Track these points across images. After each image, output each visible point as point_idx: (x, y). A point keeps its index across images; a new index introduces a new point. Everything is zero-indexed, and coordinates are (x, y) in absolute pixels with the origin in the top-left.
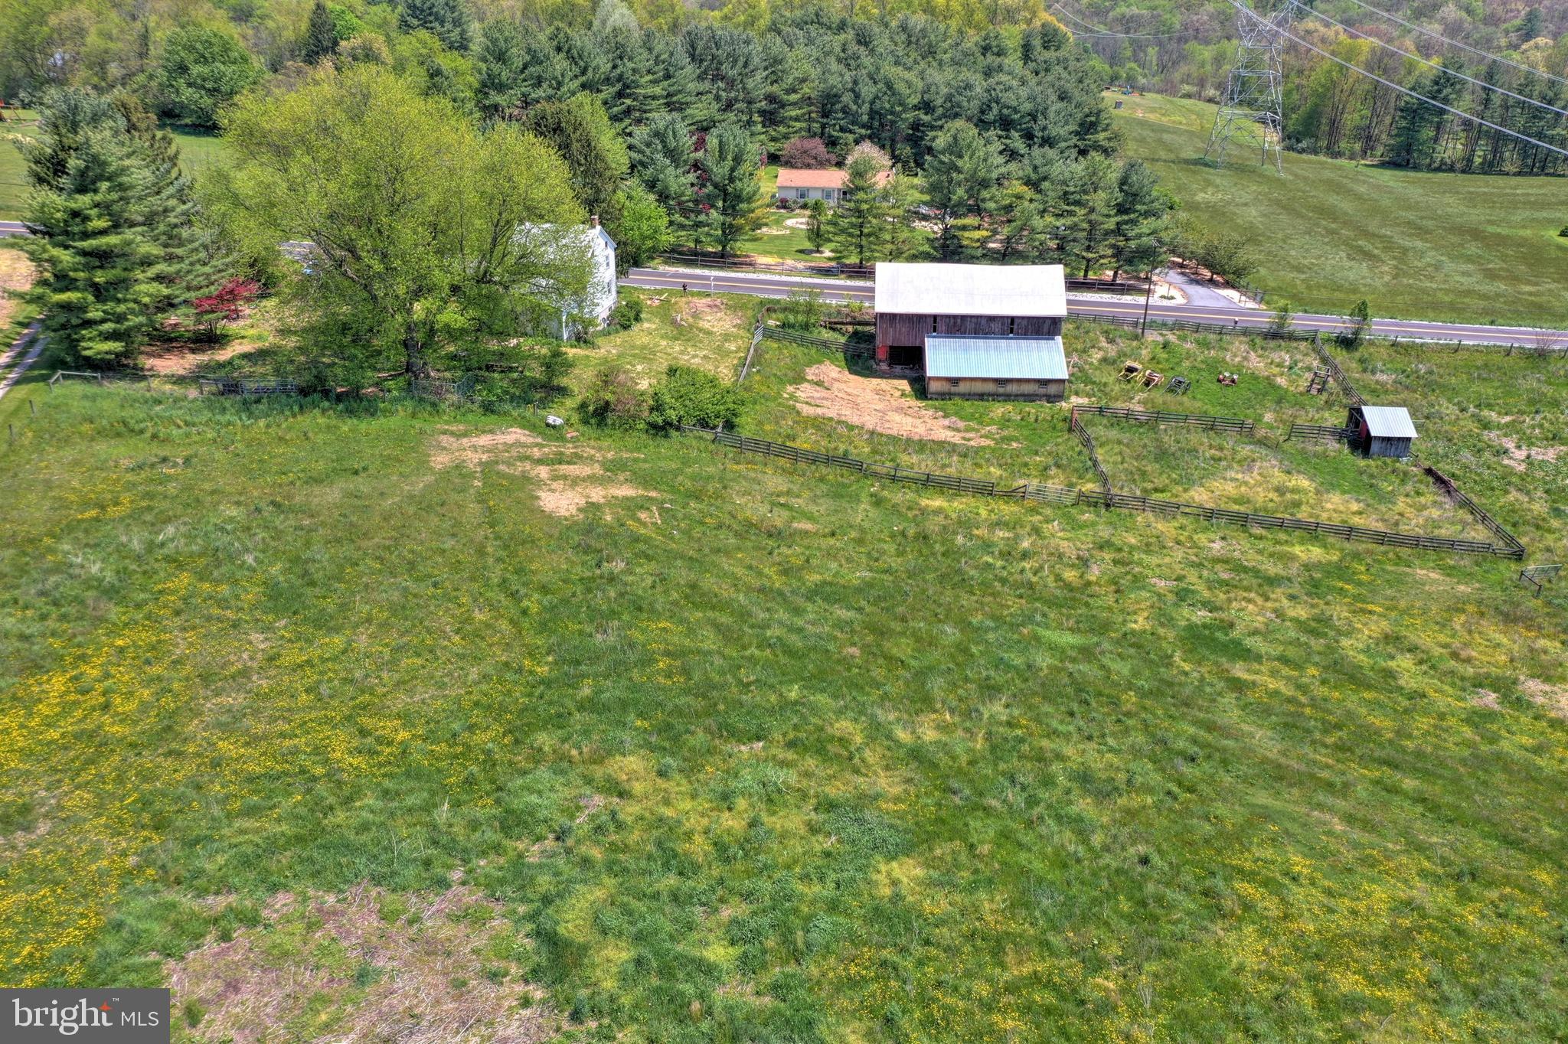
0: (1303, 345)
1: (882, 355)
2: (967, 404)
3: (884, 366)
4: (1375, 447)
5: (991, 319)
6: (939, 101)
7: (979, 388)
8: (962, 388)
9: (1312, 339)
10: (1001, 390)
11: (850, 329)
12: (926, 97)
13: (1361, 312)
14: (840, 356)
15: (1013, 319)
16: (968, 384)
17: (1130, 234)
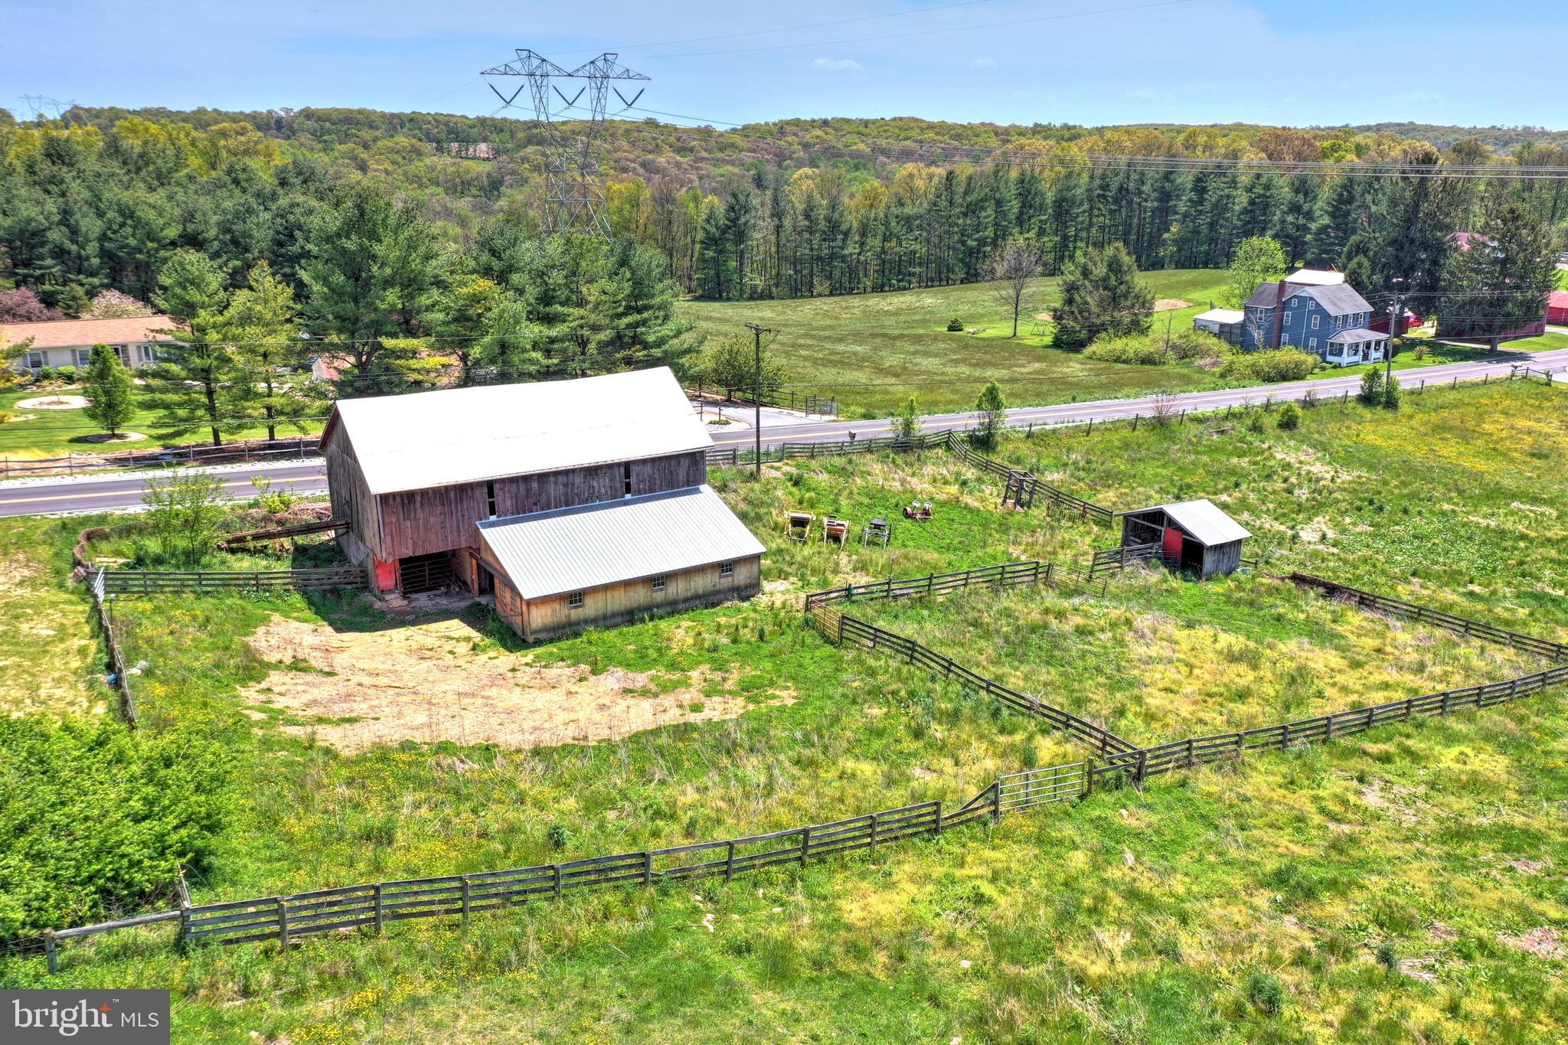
0: (940, 451)
1: (386, 580)
2: (611, 635)
3: (395, 601)
4: (1209, 562)
5: (592, 471)
6: (212, 232)
7: (620, 601)
8: (592, 607)
9: (947, 442)
10: (659, 596)
11: (287, 542)
12: (190, 227)
13: (992, 400)
14: (297, 599)
15: (627, 466)
16: (600, 597)
17: (651, 338)
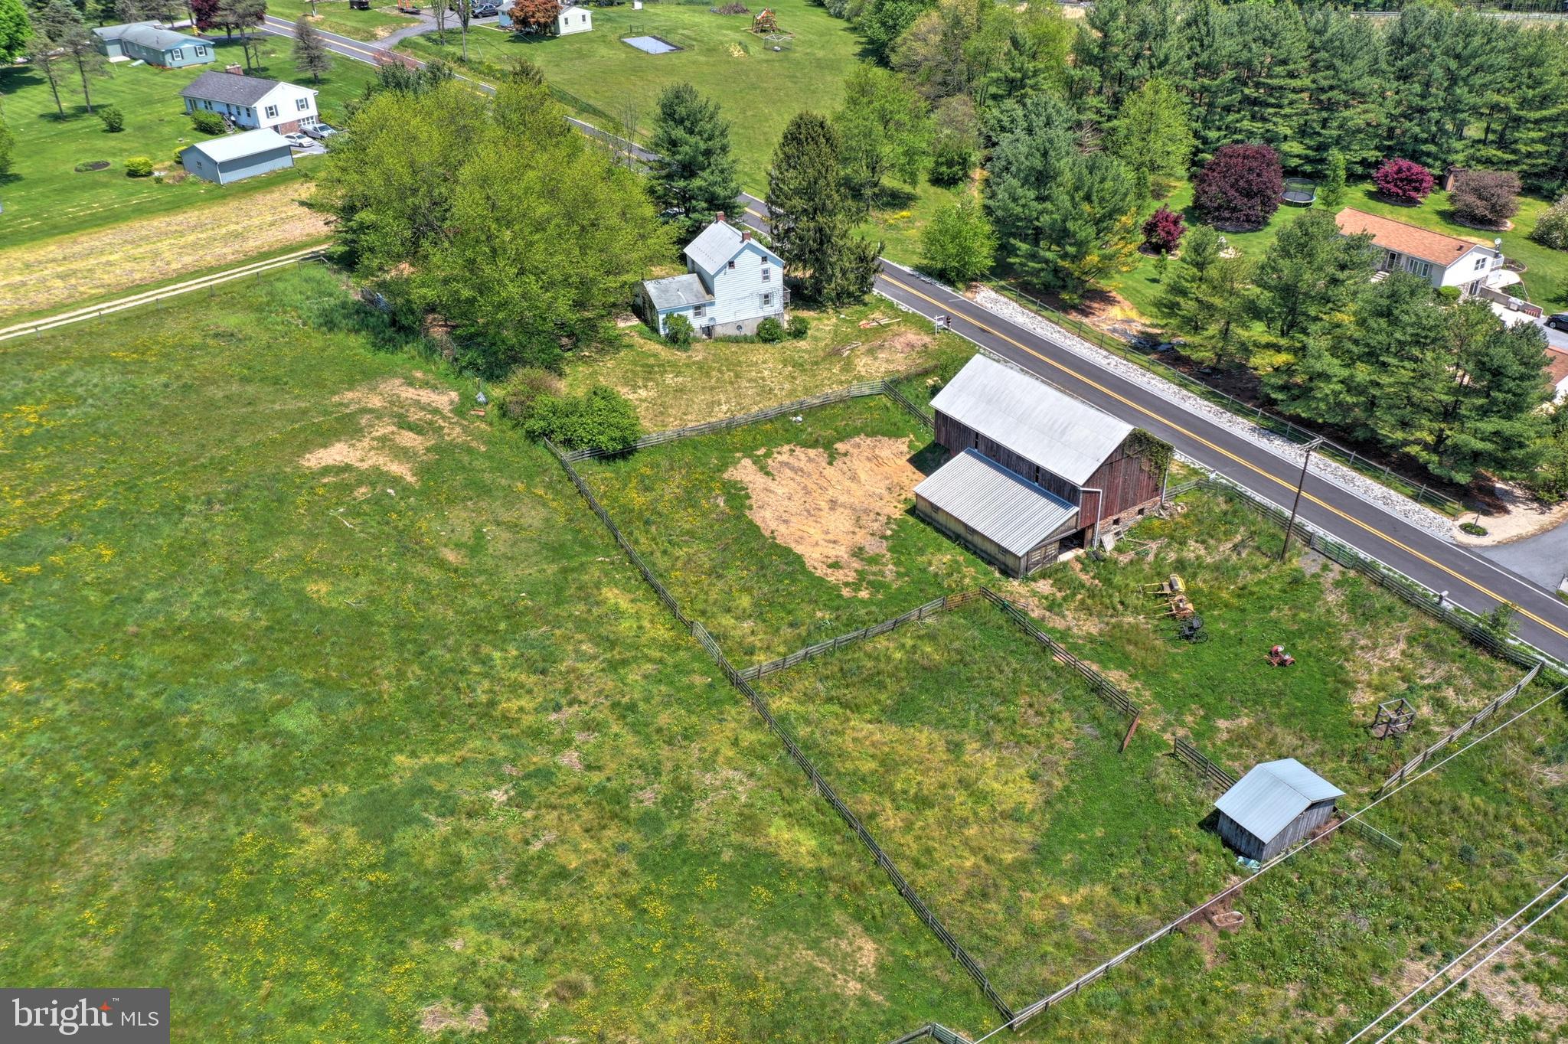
5: (1019, 457)
7: (953, 525)
8: (941, 518)
10: (970, 538)
15: (1038, 467)
16: (944, 516)
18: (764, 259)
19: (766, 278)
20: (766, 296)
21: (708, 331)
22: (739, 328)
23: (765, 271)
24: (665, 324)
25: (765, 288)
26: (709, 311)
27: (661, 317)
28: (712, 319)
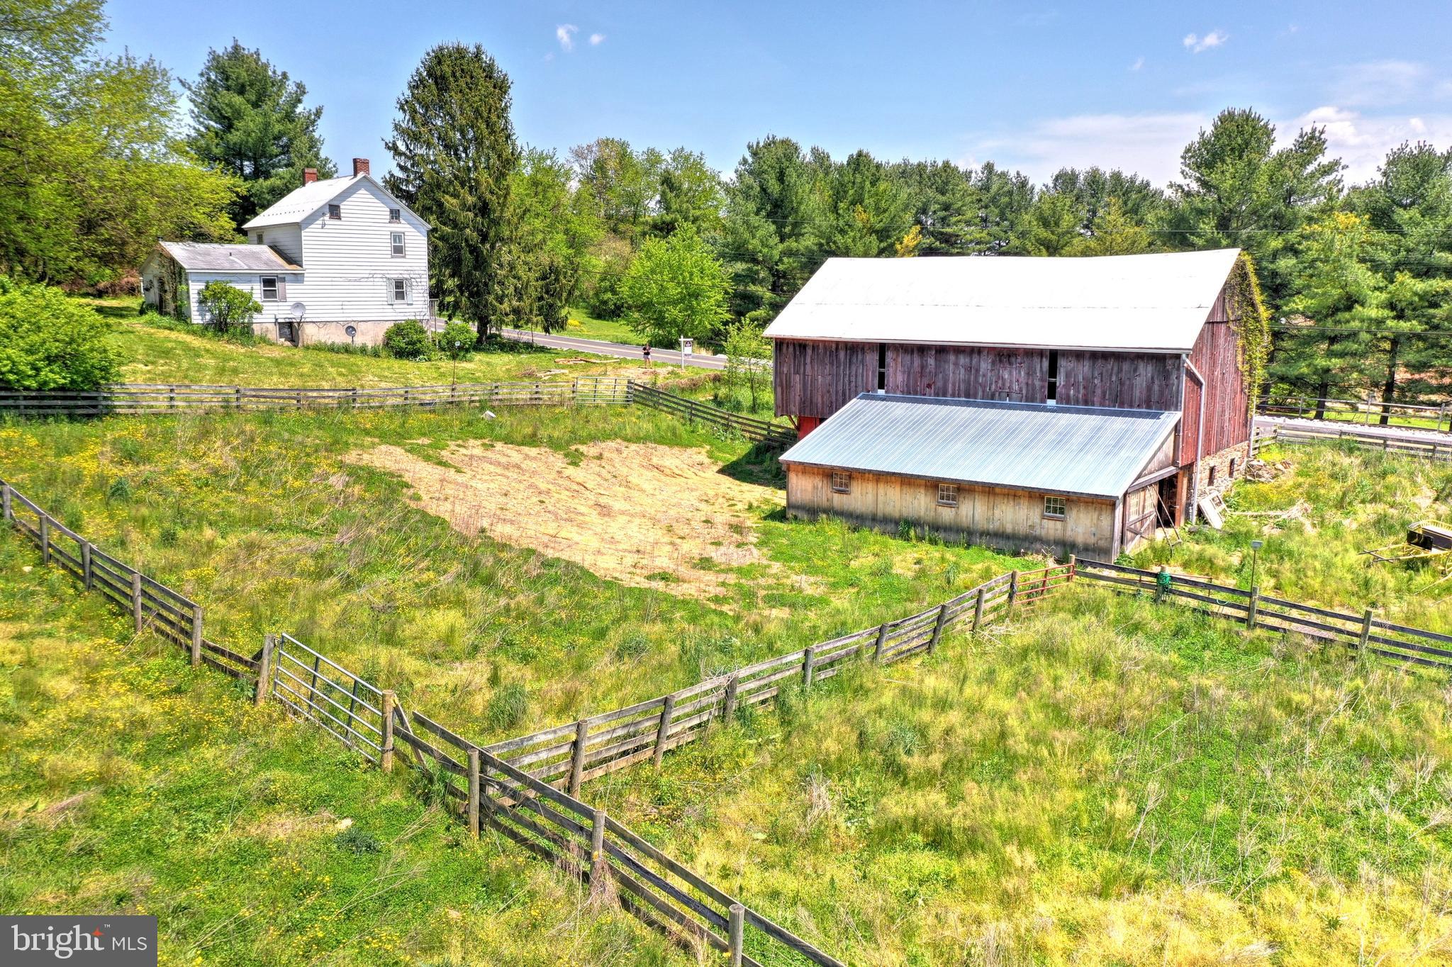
5: (1005, 355)
7: (893, 503)
8: (854, 497)
10: (948, 515)
15: (1054, 356)
16: (870, 487)
18: (395, 215)
19: (398, 250)
20: (399, 284)
21: (290, 330)
22: (351, 330)
23: (397, 237)
24: (202, 302)
25: (398, 268)
26: (291, 290)
27: (195, 288)
28: (298, 305)
